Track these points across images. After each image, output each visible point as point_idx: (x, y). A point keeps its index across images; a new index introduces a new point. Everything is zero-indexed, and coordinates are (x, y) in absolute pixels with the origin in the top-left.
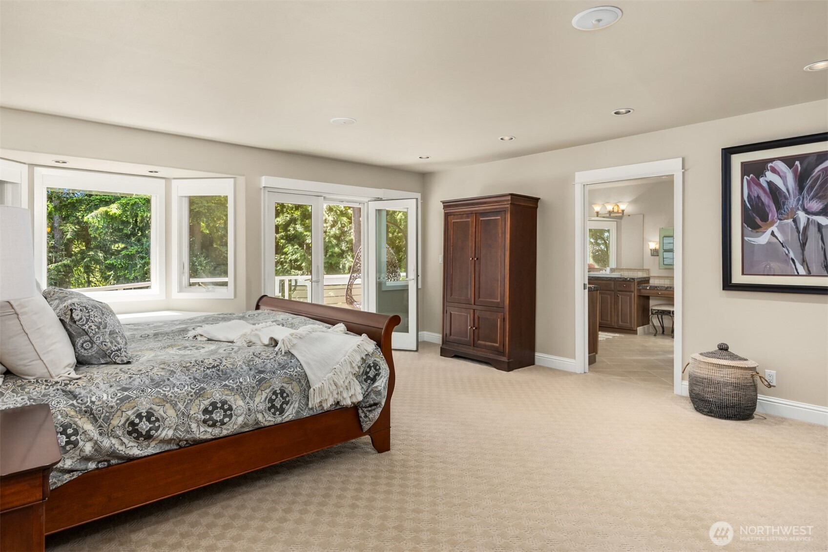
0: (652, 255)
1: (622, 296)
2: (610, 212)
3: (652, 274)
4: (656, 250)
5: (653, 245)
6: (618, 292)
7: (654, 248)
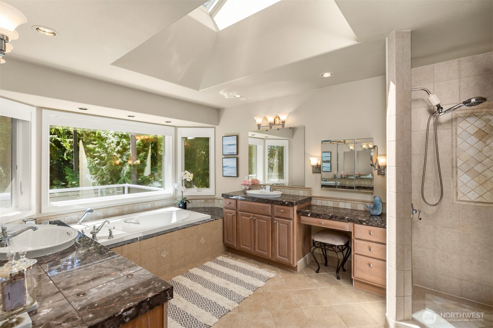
0: (313, 173)
1: (280, 224)
2: (270, 124)
3: (314, 194)
4: (317, 166)
5: (315, 161)
6: (276, 218)
7: (316, 164)
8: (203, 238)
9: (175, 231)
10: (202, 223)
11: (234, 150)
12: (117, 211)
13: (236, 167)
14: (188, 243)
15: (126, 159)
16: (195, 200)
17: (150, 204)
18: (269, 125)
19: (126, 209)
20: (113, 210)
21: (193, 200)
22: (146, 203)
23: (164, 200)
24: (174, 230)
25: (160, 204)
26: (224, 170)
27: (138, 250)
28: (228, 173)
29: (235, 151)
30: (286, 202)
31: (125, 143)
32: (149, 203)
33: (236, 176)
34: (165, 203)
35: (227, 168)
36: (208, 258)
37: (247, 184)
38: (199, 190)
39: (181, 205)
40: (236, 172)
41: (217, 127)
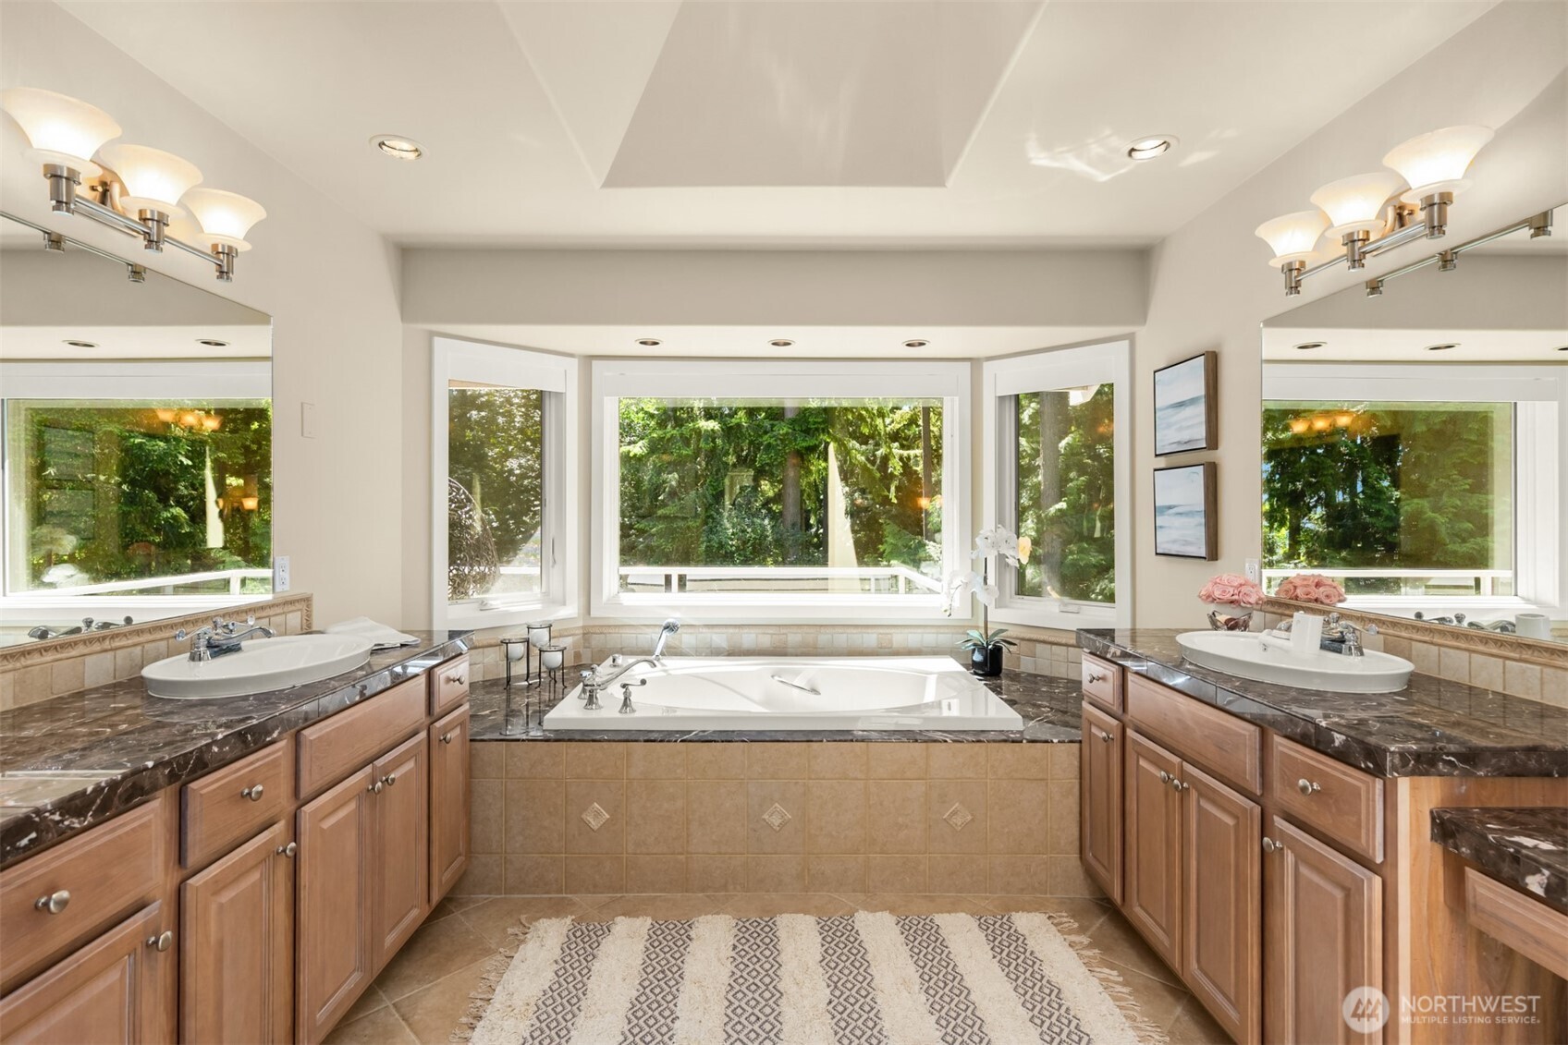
6: (1281, 823)
8: (957, 804)
9: (822, 741)
10: (954, 741)
11: (1191, 427)
12: (765, 641)
13: (1203, 508)
14: (881, 804)
15: (1029, 500)
16: (1049, 646)
17: (875, 636)
18: (1344, 250)
19: (794, 638)
20: (754, 635)
21: (1038, 645)
22: (859, 630)
23: (928, 630)
24: (820, 739)
25: (913, 639)
26: (1161, 527)
27: (678, 771)
28: (1174, 542)
29: (1199, 433)
30: (1336, 735)
31: (1025, 451)
32: (870, 631)
33: (1202, 552)
34: (930, 639)
35: (1169, 515)
36: (987, 898)
37: (1228, 596)
38: (1070, 608)
39: (978, 657)
40: (1200, 533)
41: (1141, 332)
